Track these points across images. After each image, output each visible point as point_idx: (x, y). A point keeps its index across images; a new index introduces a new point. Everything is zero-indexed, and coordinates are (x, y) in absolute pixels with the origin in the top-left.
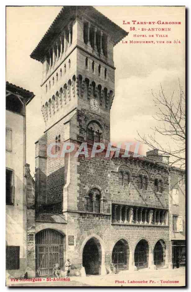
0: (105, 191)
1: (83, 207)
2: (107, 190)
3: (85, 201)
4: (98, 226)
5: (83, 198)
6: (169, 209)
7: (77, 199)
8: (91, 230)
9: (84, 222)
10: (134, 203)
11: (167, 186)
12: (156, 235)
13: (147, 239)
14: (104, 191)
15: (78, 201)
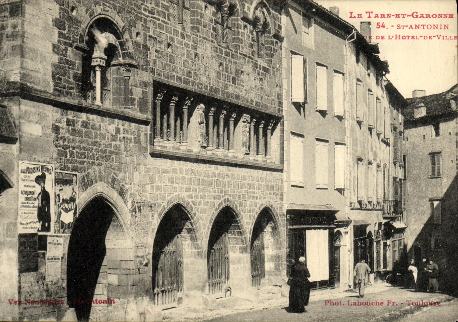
0: (134, 35)
1: (70, 83)
2: (138, 34)
3: (77, 62)
4: (114, 156)
5: (70, 49)
6: (284, 113)
7: (51, 49)
8: (93, 171)
9: (71, 137)
10: (206, 87)
11: (279, 44)
12: (255, 195)
13: (236, 207)
14: (130, 33)
15: (56, 59)
